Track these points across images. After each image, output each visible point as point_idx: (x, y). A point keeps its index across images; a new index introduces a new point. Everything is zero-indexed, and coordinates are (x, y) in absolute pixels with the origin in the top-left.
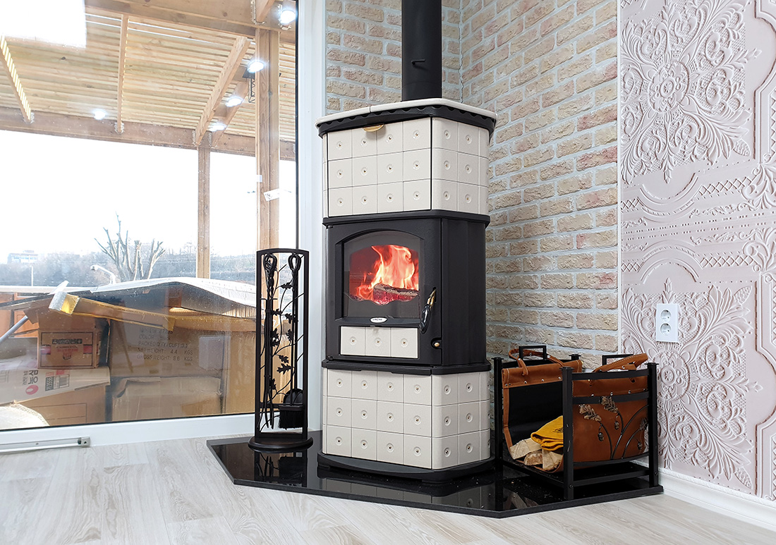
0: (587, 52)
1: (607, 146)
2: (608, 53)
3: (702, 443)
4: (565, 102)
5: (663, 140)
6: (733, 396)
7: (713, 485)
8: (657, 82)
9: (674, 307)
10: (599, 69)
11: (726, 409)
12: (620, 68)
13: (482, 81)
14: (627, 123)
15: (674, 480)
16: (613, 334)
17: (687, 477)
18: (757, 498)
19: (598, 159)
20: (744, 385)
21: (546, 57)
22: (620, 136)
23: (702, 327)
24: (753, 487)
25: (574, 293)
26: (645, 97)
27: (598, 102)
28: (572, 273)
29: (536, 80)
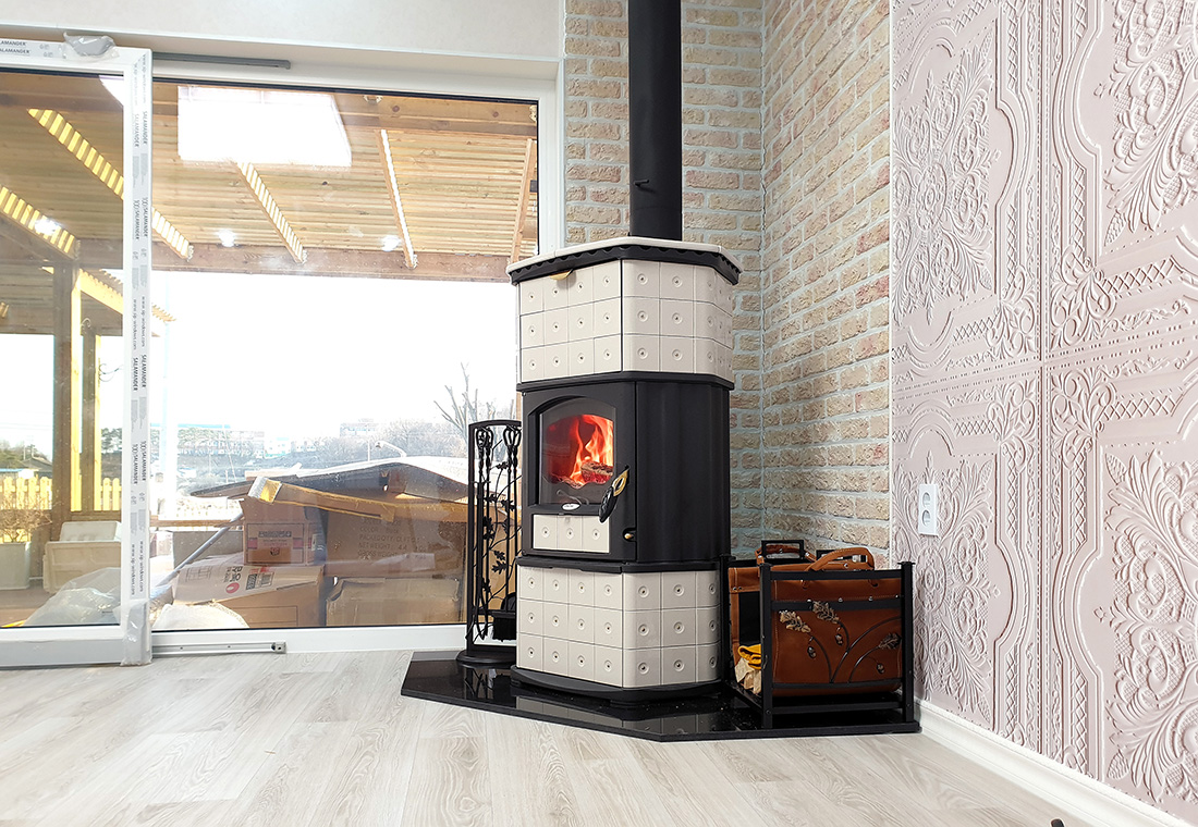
0: (864, 150)
1: (880, 276)
2: (881, 152)
3: (954, 666)
4: (847, 216)
5: (926, 267)
6: (978, 606)
7: (961, 720)
8: (923, 190)
9: (933, 488)
10: (873, 171)
11: (973, 621)
12: (893, 170)
13: (780, 186)
14: (898, 244)
15: (936, 718)
16: (884, 525)
18: (995, 735)
19: (872, 293)
20: (986, 589)
21: (832, 154)
22: (893, 263)
23: (956, 514)
24: (992, 721)
25: (853, 471)
26: (913, 210)
27: (873, 215)
28: (852, 445)
29: (824, 185)
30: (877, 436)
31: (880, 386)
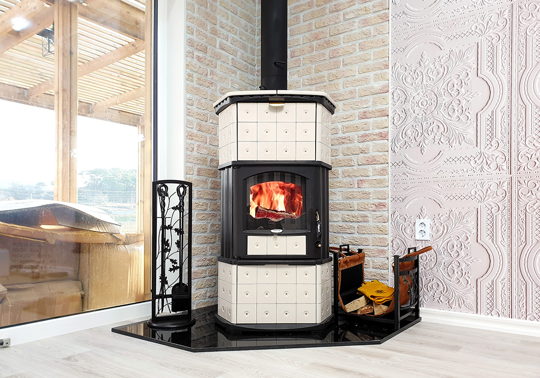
0: (367, 74)
1: (381, 131)
2: (383, 77)
3: (445, 291)
4: (348, 101)
5: (420, 131)
6: (463, 266)
7: (452, 312)
8: (417, 99)
11: (459, 273)
12: (390, 87)
14: (395, 119)
17: (436, 310)
18: (478, 315)
19: (374, 137)
20: (470, 260)
21: (333, 71)
23: (445, 231)
24: (475, 310)
25: (356, 213)
26: (408, 106)
27: (374, 103)
28: (354, 202)
30: (379, 199)
31: (382, 177)
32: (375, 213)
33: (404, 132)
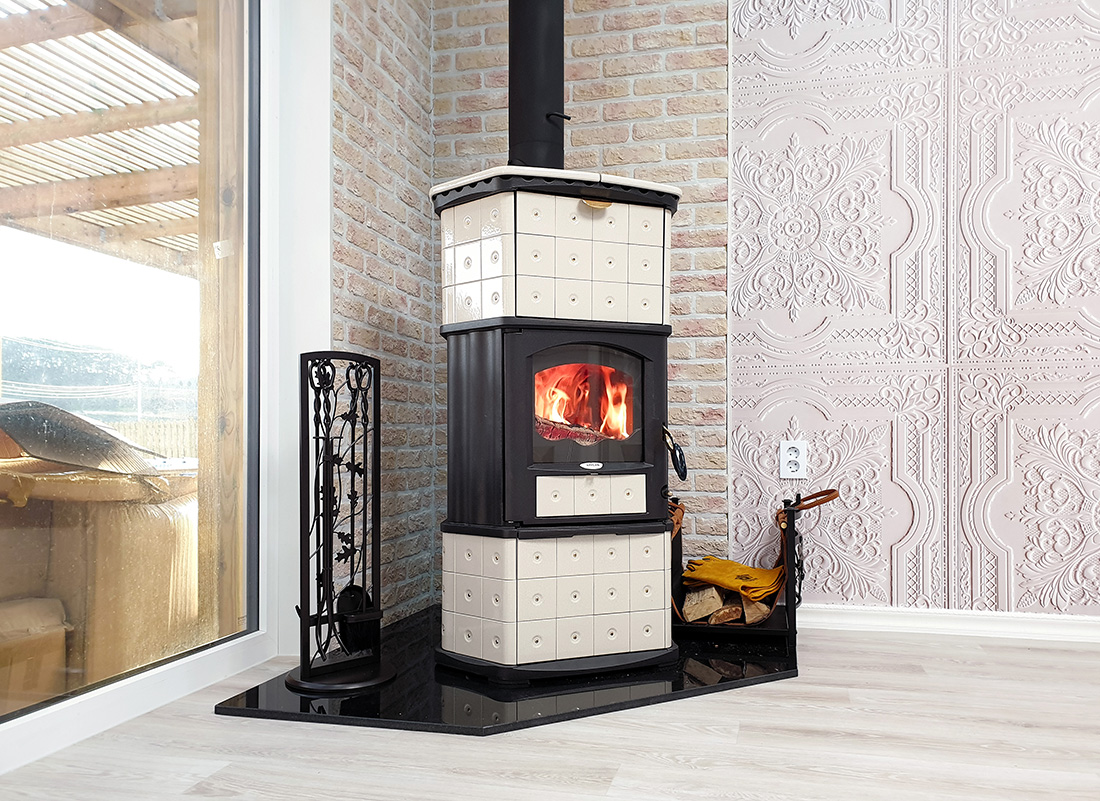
1: (714, 273)
2: (716, 171)
5: (788, 278)
11: (861, 536)
12: (731, 192)
17: (820, 605)
22: (731, 265)
23: (835, 463)
26: (765, 230)
27: (700, 220)
30: (708, 402)
31: (716, 362)
32: (701, 428)
33: (757, 278)
